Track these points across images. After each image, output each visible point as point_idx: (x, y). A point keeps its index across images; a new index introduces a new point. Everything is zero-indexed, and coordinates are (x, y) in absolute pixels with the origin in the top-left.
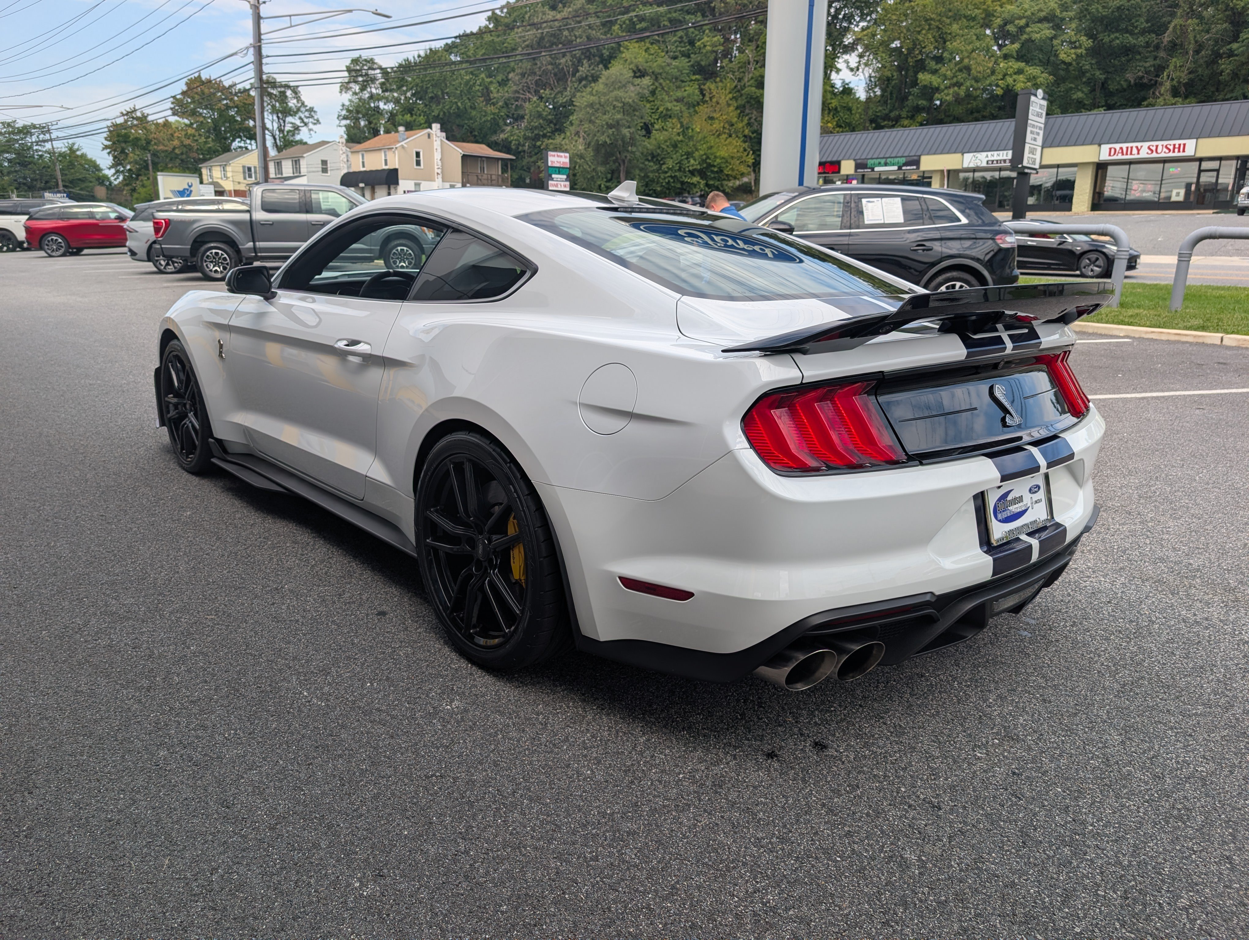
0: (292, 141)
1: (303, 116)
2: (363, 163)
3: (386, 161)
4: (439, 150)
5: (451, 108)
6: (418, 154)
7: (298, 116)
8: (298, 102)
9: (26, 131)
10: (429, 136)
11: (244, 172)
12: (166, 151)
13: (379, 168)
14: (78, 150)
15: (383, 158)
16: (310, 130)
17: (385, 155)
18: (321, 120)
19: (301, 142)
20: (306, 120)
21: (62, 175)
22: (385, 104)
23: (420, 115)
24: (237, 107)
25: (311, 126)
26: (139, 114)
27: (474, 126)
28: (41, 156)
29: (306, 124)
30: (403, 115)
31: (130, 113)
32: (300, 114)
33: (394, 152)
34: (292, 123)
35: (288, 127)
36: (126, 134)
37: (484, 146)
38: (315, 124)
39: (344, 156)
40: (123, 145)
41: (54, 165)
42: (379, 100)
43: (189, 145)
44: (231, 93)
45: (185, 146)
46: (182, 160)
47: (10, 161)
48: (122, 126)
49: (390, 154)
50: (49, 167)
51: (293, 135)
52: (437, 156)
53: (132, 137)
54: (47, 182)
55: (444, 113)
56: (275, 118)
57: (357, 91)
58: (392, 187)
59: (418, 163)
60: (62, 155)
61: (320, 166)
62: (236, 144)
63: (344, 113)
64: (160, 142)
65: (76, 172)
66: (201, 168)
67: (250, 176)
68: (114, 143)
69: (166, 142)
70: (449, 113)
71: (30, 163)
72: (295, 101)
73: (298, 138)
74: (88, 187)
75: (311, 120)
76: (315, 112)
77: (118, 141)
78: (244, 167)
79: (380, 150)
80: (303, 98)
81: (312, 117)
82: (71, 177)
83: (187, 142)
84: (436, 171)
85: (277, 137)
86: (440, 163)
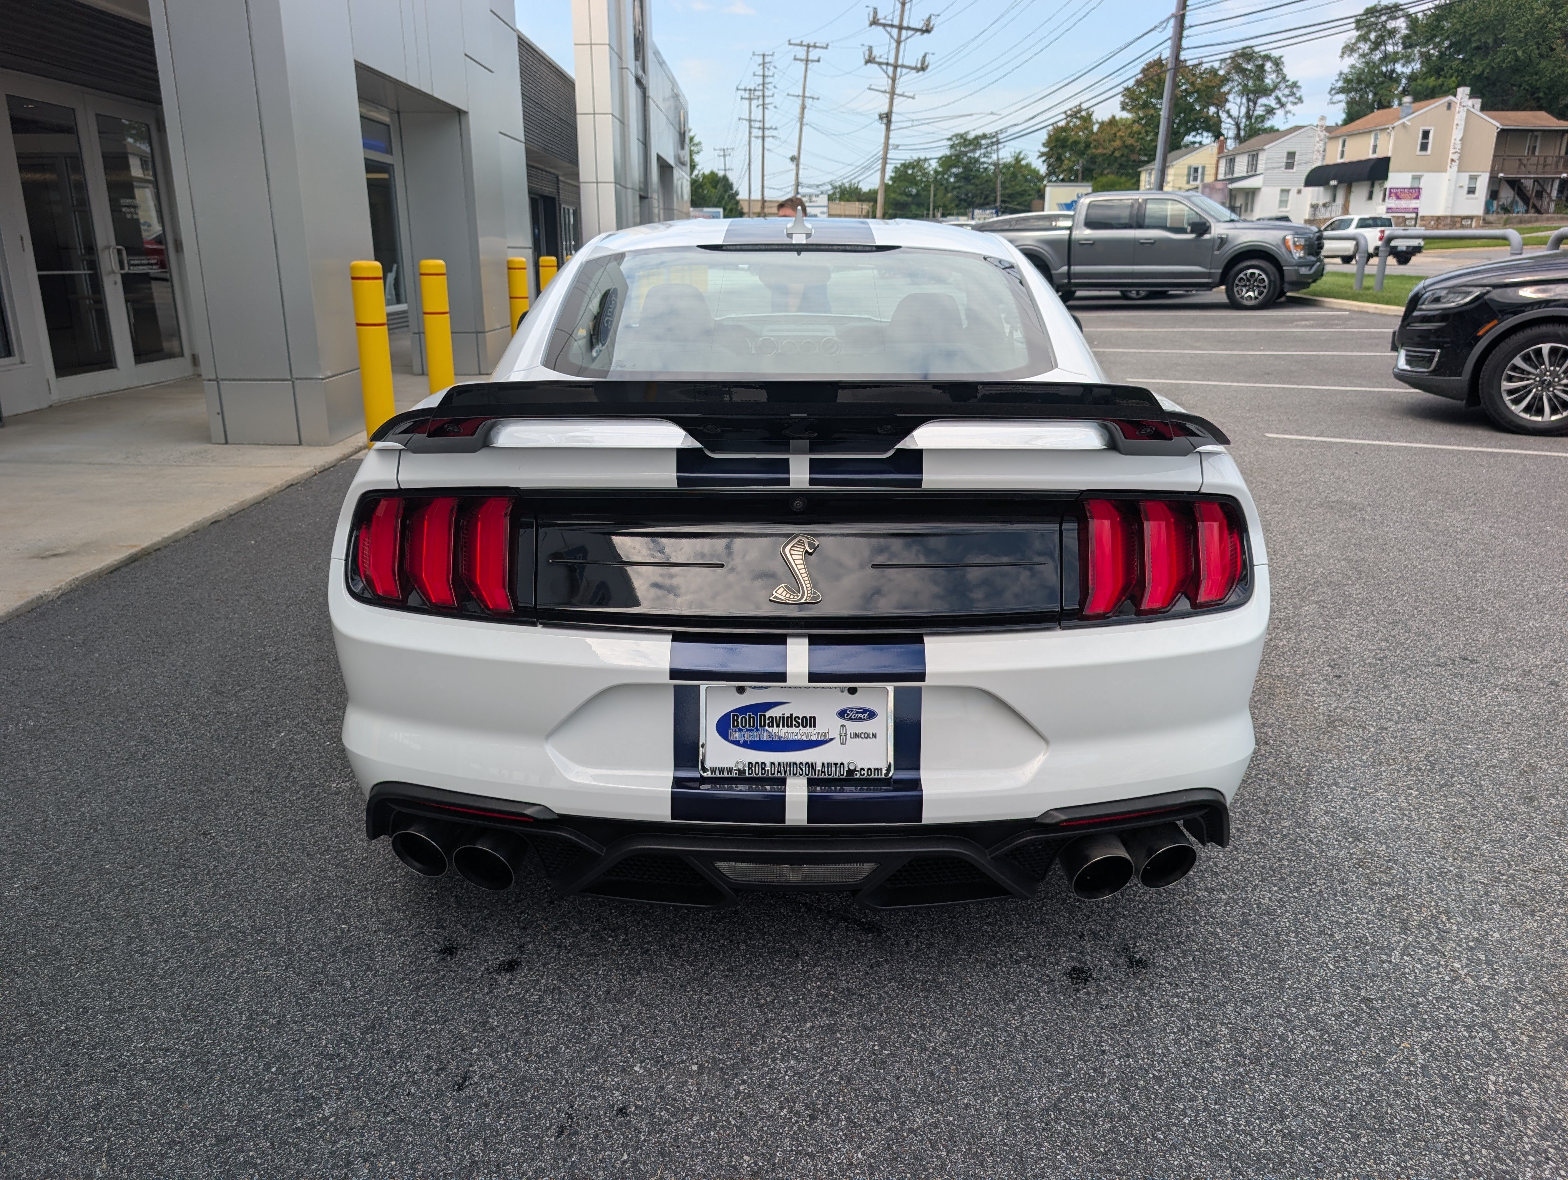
0: (1259, 130)
1: (1280, 95)
2: (1343, 152)
3: (1375, 147)
4: (1462, 125)
5: (1504, 60)
6: (1426, 134)
7: (1273, 95)
8: (1277, 77)
9: (976, 142)
10: (1449, 106)
11: (1189, 175)
12: (1105, 154)
13: (1363, 158)
14: (1023, 159)
15: (1372, 143)
16: (1287, 112)
17: (1376, 139)
18: (1304, 99)
19: (1272, 130)
20: (1284, 100)
21: (1004, 188)
22: (1404, 66)
23: (1451, 76)
24: (1197, 91)
25: (1289, 107)
26: (1084, 113)
27: (1538, 84)
28: (986, 169)
29: (1282, 105)
30: (1424, 80)
31: (1075, 113)
32: (1278, 93)
33: (1389, 134)
34: (1265, 105)
35: (1259, 111)
36: (1065, 137)
37: (1543, 114)
38: (1295, 103)
39: (1322, 143)
40: (1060, 151)
41: (996, 177)
42: (1395, 61)
43: (1132, 145)
44: (1194, 75)
45: (1127, 147)
46: (1121, 165)
47: (956, 176)
48: (1063, 129)
49: (1382, 137)
50: (991, 181)
51: (1263, 121)
52: (1457, 134)
53: (1071, 140)
54: (986, 198)
55: (1493, 68)
56: (1244, 100)
57: (1366, 51)
58: (1377, 183)
59: (1424, 147)
60: (1007, 166)
61: (1285, 160)
62: (1189, 139)
63: (1340, 84)
64: (1099, 144)
65: (1016, 185)
66: (1140, 172)
67: (1195, 179)
68: (1051, 149)
69: (1107, 144)
70: (1500, 67)
71: (975, 177)
72: (1274, 76)
73: (1268, 124)
74: (1025, 201)
75: (1291, 99)
76: (1299, 87)
77: (1056, 146)
78: (1190, 168)
79: (1370, 132)
80: (1285, 71)
81: (1293, 94)
82: (1008, 191)
83: (1130, 141)
84: (1451, 156)
85: (1242, 126)
86: (1459, 145)
